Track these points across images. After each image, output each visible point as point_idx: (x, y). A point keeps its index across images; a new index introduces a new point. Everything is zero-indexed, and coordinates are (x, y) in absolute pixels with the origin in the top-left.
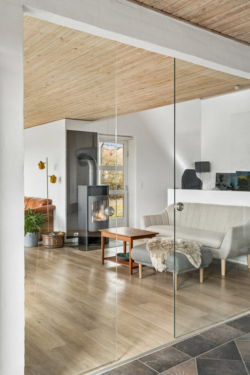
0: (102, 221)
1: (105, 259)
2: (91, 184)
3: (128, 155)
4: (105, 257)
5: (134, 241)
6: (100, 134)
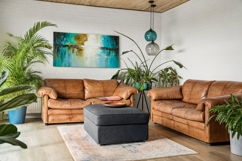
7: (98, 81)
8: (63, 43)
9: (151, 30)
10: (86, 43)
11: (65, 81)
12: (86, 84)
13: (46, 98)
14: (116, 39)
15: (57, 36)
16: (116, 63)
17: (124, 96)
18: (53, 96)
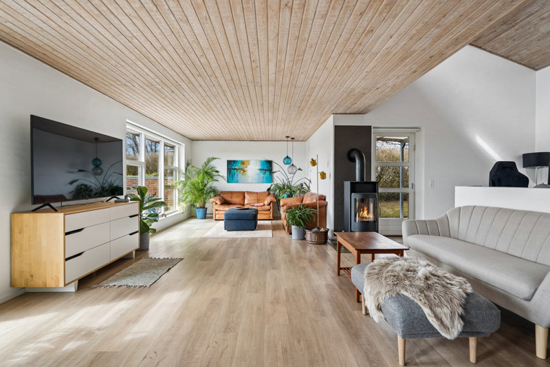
0: (368, 222)
1: (341, 269)
2: (358, 179)
3: (415, 149)
4: (341, 266)
5: (362, 255)
6: (374, 128)
7: (254, 193)
8: (233, 167)
9: (287, 157)
10: (249, 167)
11: (232, 193)
12: (246, 195)
13: (214, 203)
14: (270, 163)
15: (229, 162)
16: (271, 180)
17: (266, 203)
18: (218, 202)
